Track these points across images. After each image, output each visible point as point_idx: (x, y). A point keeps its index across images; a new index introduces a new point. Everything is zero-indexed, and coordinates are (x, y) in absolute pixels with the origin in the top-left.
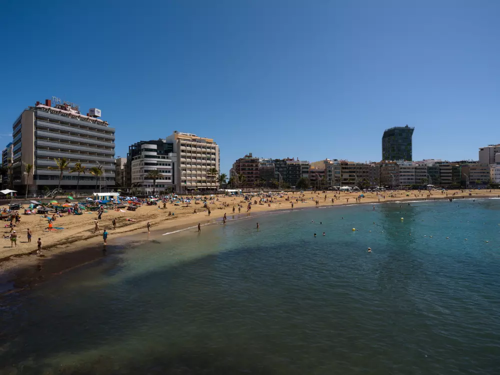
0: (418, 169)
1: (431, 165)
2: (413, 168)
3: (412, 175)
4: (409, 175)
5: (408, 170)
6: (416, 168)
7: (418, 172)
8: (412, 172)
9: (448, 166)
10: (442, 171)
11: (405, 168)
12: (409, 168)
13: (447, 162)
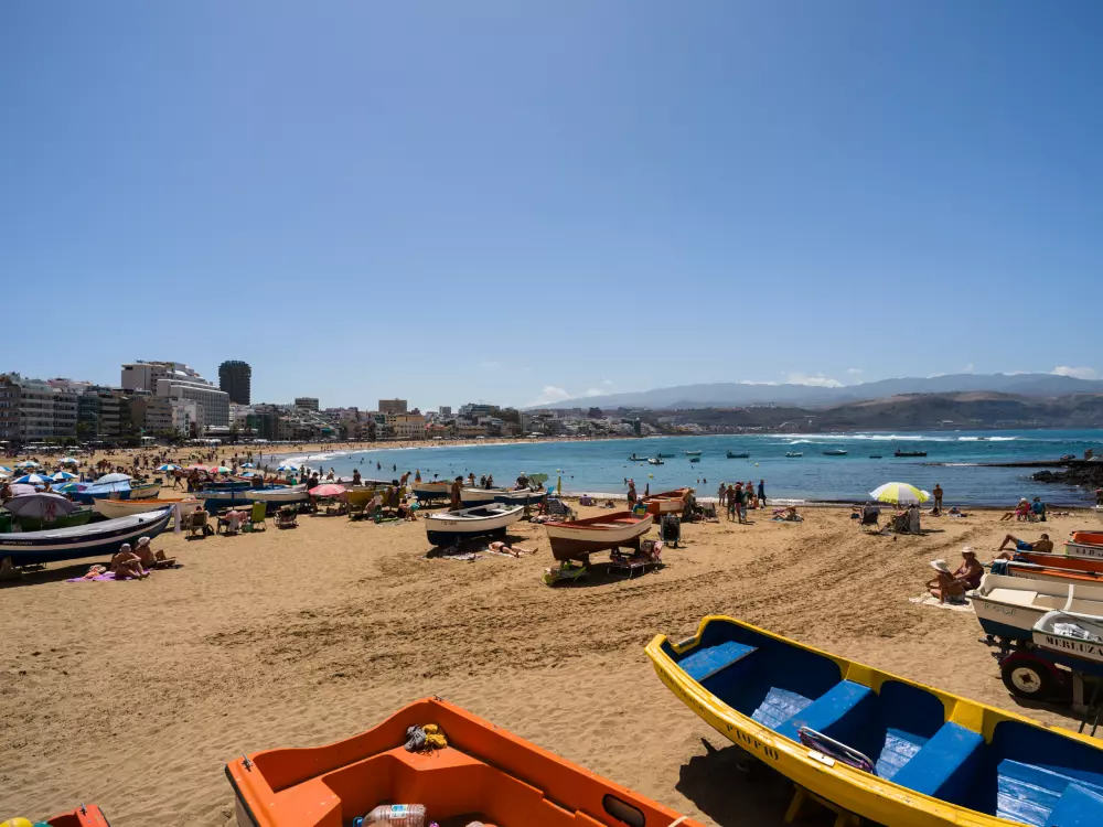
0: (61, 400)
1: (80, 393)
2: (49, 398)
3: (47, 415)
4: (40, 415)
5: (39, 401)
6: (56, 398)
7: (61, 408)
8: (47, 407)
9: (110, 397)
10: (105, 408)
11: (31, 397)
12: (41, 397)
13: (108, 389)
